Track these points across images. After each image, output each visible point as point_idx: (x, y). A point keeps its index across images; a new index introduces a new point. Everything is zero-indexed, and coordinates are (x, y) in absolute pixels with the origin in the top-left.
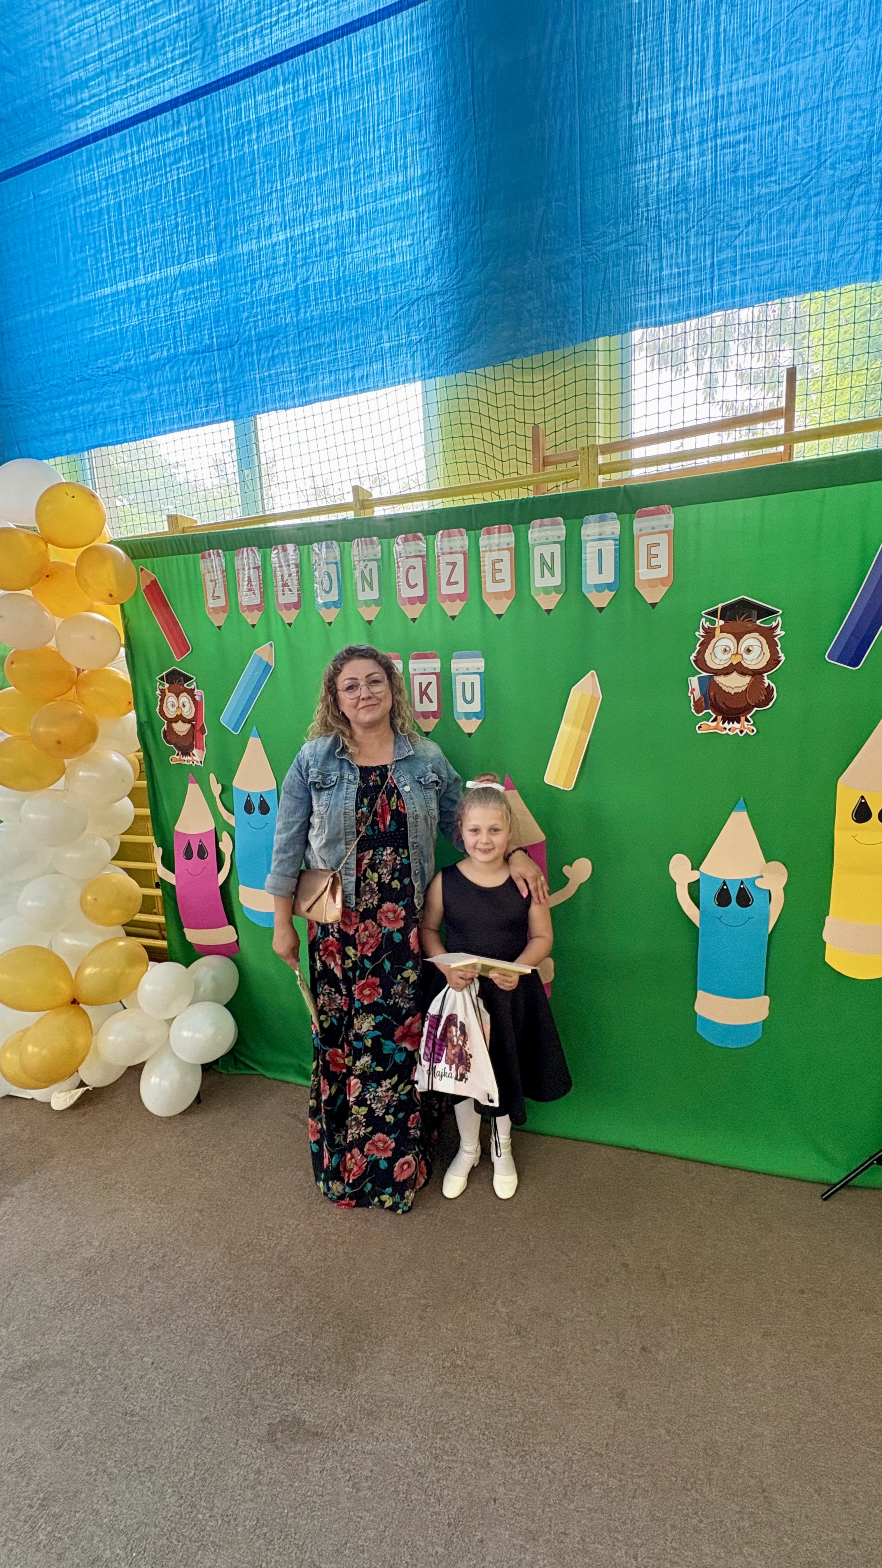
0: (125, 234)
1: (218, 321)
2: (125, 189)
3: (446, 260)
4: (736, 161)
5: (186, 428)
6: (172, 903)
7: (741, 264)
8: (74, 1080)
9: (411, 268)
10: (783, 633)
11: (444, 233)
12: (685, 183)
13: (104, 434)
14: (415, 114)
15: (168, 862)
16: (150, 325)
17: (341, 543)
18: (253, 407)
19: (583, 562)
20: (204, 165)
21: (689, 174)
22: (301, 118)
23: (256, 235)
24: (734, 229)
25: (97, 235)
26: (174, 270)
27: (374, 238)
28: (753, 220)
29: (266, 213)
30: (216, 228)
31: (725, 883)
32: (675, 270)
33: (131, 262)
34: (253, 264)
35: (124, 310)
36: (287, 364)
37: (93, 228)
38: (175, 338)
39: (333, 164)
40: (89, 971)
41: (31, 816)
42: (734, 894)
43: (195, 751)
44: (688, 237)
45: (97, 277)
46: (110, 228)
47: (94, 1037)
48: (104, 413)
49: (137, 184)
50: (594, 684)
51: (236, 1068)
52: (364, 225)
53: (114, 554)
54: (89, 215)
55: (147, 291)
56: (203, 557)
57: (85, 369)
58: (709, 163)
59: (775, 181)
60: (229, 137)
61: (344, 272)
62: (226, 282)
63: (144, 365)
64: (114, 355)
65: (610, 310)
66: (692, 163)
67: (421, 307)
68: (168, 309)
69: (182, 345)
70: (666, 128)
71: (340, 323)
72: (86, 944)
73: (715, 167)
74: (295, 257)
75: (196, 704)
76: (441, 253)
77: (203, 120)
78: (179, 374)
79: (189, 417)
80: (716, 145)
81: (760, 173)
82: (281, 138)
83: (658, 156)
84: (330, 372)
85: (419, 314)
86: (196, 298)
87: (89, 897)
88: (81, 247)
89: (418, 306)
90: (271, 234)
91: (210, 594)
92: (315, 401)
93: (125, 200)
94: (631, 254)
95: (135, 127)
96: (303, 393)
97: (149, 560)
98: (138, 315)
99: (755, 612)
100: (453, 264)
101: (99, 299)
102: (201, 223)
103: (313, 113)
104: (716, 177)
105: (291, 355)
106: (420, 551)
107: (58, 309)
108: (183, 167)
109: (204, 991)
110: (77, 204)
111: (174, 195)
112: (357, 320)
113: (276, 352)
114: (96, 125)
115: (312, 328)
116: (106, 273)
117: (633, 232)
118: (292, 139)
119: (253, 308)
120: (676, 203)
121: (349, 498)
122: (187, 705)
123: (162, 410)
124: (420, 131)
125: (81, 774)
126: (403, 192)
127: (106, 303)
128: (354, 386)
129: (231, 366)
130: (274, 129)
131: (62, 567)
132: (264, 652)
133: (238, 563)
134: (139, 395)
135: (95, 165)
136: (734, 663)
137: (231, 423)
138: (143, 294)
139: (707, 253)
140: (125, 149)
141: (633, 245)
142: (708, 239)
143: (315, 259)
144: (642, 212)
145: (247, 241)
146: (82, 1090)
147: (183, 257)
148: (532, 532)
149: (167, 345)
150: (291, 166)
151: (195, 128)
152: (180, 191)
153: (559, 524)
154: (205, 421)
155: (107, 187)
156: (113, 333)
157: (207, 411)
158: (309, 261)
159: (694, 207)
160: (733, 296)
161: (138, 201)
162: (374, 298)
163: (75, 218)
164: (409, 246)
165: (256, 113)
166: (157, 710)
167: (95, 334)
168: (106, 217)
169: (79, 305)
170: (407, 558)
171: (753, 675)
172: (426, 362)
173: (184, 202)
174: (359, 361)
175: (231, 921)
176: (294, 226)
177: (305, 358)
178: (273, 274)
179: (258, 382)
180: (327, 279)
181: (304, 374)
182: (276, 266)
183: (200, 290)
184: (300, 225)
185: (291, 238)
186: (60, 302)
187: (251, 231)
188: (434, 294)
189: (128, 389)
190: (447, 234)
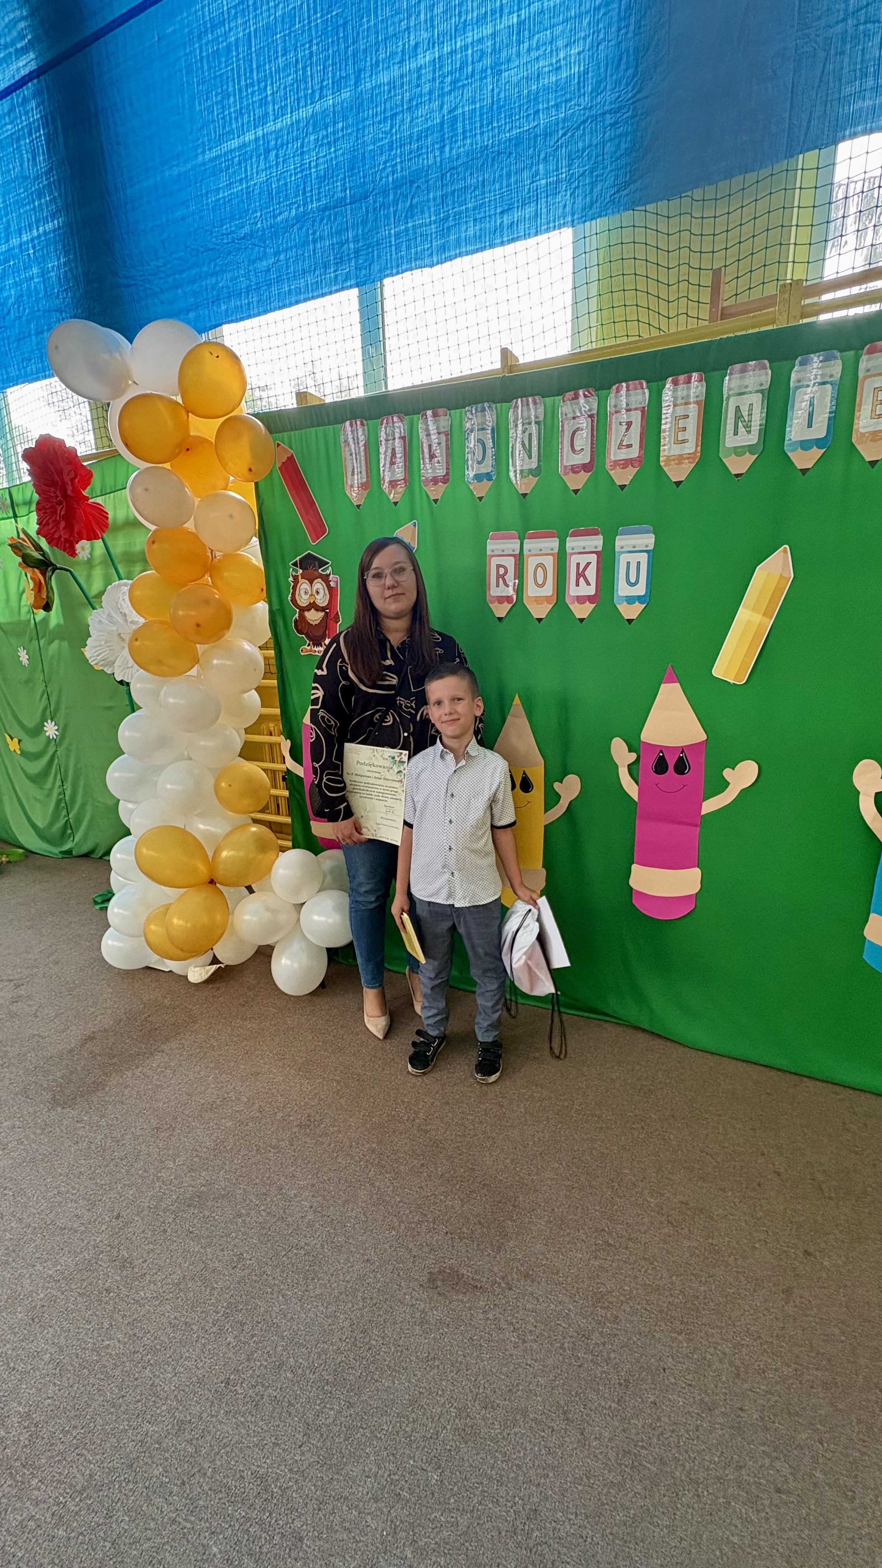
0: (255, 72)
1: (352, 169)
2: (256, 16)
3: (623, 67)
5: (313, 298)
9: (579, 82)
11: (623, 31)
13: (229, 309)
15: (296, 755)
16: (278, 180)
17: (498, 405)
18: (386, 268)
19: (789, 416)
23: (398, 59)
25: (225, 77)
26: (305, 113)
27: (538, 48)
29: (412, 29)
30: (354, 55)
33: (260, 106)
34: (395, 96)
35: (251, 164)
36: (427, 215)
37: (220, 69)
38: (304, 193)
40: (224, 854)
41: (171, 700)
45: (224, 127)
46: (238, 66)
47: (230, 918)
48: (228, 287)
49: (269, 9)
50: (785, 561)
52: (527, 32)
53: (252, 427)
54: (216, 53)
55: (277, 139)
56: (342, 429)
57: (209, 237)
61: (498, 95)
62: (364, 120)
63: (271, 227)
64: (240, 218)
65: (825, 114)
67: (588, 130)
68: (298, 159)
69: (312, 201)
71: (490, 159)
72: (219, 830)
74: (443, 82)
75: (332, 591)
76: (617, 58)
78: (308, 235)
79: (317, 285)
84: (475, 220)
85: (584, 141)
86: (329, 143)
87: (223, 784)
88: (207, 93)
89: (584, 130)
90: (417, 55)
91: (350, 472)
92: (456, 257)
93: (256, 31)
96: (443, 248)
97: (285, 434)
98: (266, 169)
100: (630, 72)
101: (225, 154)
102: (338, 50)
105: (432, 204)
106: (591, 410)
107: (182, 170)
109: (330, 879)
110: (204, 41)
111: (309, 17)
112: (510, 154)
113: (415, 201)
115: (458, 167)
116: (233, 121)
119: (392, 150)
121: (498, 365)
122: (321, 592)
123: (288, 279)
125: (215, 662)
127: (233, 158)
128: (502, 236)
129: (364, 222)
131: (202, 441)
133: (382, 433)
134: (264, 263)
137: (356, 291)
138: (272, 143)
141: (865, 23)
143: (465, 82)
145: (389, 67)
146: (214, 967)
147: (317, 95)
148: (729, 381)
149: (296, 202)
152: (315, 13)
153: (764, 369)
154: (334, 288)
155: (236, 17)
156: (240, 194)
157: (336, 277)
158: (460, 84)
161: (269, 29)
162: (532, 125)
163: (202, 58)
164: (579, 53)
166: (289, 598)
167: (221, 196)
168: (234, 53)
169: (204, 164)
170: (574, 418)
172: (588, 199)
173: (320, 25)
174: (510, 204)
176: (443, 42)
177: (447, 206)
178: (417, 104)
179: (393, 239)
180: (478, 106)
181: (446, 226)
182: (421, 96)
183: (334, 133)
184: (451, 40)
185: (439, 58)
186: (185, 161)
187: (393, 54)
188: (604, 114)
189: (253, 257)
190: (627, 33)
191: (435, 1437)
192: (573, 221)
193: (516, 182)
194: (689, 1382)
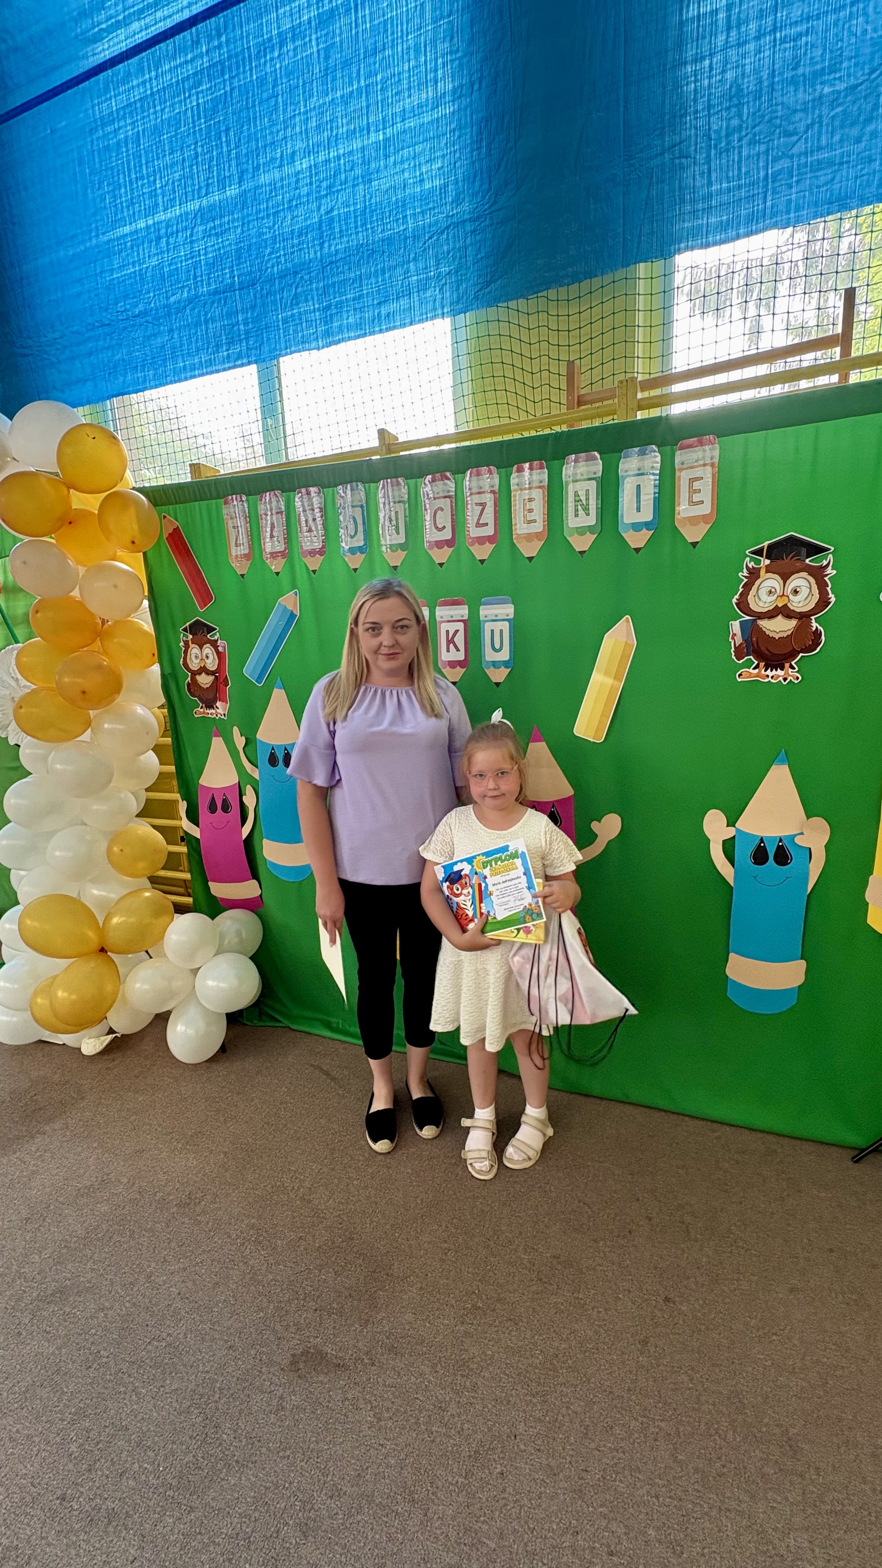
0: (144, 167)
1: (239, 258)
2: (144, 118)
3: (477, 183)
4: (796, 57)
5: (208, 374)
6: (197, 857)
7: (798, 175)
8: (102, 1027)
9: (441, 193)
10: (835, 572)
11: (474, 153)
12: (739, 86)
13: (124, 382)
14: (446, 20)
15: (193, 817)
16: (170, 265)
17: (367, 485)
18: (276, 349)
19: (620, 500)
20: (224, 88)
21: (743, 74)
22: (326, 31)
23: (278, 164)
24: (791, 135)
25: (116, 170)
27: (402, 162)
28: (813, 124)
29: (289, 139)
30: (237, 157)
31: (762, 840)
32: (725, 185)
33: (151, 197)
34: (276, 196)
35: (143, 250)
36: (311, 303)
37: (111, 162)
38: (195, 277)
39: (359, 82)
40: (115, 920)
41: (58, 766)
42: (771, 851)
43: (218, 704)
44: (741, 147)
45: (116, 214)
46: (129, 161)
47: (121, 987)
48: (124, 360)
49: (155, 113)
50: (629, 630)
51: (260, 1020)
52: (392, 148)
53: (137, 502)
54: (107, 148)
55: (167, 227)
56: (226, 503)
57: (104, 314)
58: (767, 60)
59: (840, 78)
60: (250, 56)
61: (370, 200)
62: (248, 215)
63: (164, 308)
64: (133, 298)
65: (653, 232)
66: (748, 61)
67: (451, 235)
68: (188, 247)
69: (202, 285)
70: (720, 23)
71: (366, 256)
72: (113, 896)
73: (773, 65)
74: (319, 186)
75: (219, 654)
76: (472, 176)
77: (223, 39)
78: (199, 316)
79: (210, 363)
80: (775, 40)
81: (823, 69)
82: (304, 55)
83: (711, 55)
84: (355, 309)
85: (448, 244)
86: (216, 234)
87: (115, 849)
88: (99, 183)
89: (448, 235)
90: (294, 161)
91: (233, 544)
92: (340, 342)
93: (143, 130)
94: (678, 168)
95: (153, 49)
96: (327, 334)
97: (171, 507)
98: (158, 254)
99: (804, 551)
100: (486, 186)
101: (118, 239)
102: (222, 152)
103: (338, 25)
104: (773, 77)
105: (315, 293)
106: (449, 492)
107: (77, 251)
108: (202, 92)
109: (229, 942)
110: (95, 137)
111: (193, 122)
112: (383, 252)
113: (299, 290)
114: (112, 49)
115: (337, 262)
116: (125, 210)
117: (680, 143)
118: (316, 55)
119: (276, 243)
120: (729, 108)
121: (375, 443)
122: (211, 656)
123: (183, 355)
124: (452, 39)
125: (106, 726)
126: (432, 110)
127: (125, 243)
128: (380, 325)
130: (297, 43)
131: (84, 514)
132: (289, 601)
133: (261, 509)
134: (159, 340)
135: (112, 93)
136: (780, 605)
137: (254, 367)
138: (163, 231)
139: (761, 164)
140: (144, 75)
141: (680, 158)
142: (763, 148)
143: (339, 188)
144: (690, 120)
145: (269, 170)
146: (111, 1037)
147: (204, 191)
148: (566, 469)
149: (187, 286)
150: (315, 84)
151: (215, 47)
152: (199, 118)
153: (595, 459)
154: (227, 365)
155: (124, 118)
156: (133, 275)
157: (229, 355)
158: (335, 189)
159: (749, 112)
160: (788, 212)
161: (157, 131)
162: (402, 228)
163: (93, 152)
164: (439, 169)
165: (279, 28)
166: (181, 662)
167: (115, 276)
168: (124, 149)
169: (97, 246)
170: (435, 499)
171: (800, 619)
172: (455, 296)
173: (204, 130)
174: (386, 296)
175: (255, 876)
176: (318, 152)
177: (329, 296)
178: (297, 205)
179: (280, 323)
180: (352, 209)
181: (328, 313)
182: (300, 197)
183: (221, 225)
184: (325, 150)
185: (315, 165)
186: (79, 243)
187: (273, 159)
188: (464, 221)
189: (148, 334)
190: (479, 154)
191: (275, 1535)
192: (443, 313)
193: (390, 277)
194: (538, 1447)
